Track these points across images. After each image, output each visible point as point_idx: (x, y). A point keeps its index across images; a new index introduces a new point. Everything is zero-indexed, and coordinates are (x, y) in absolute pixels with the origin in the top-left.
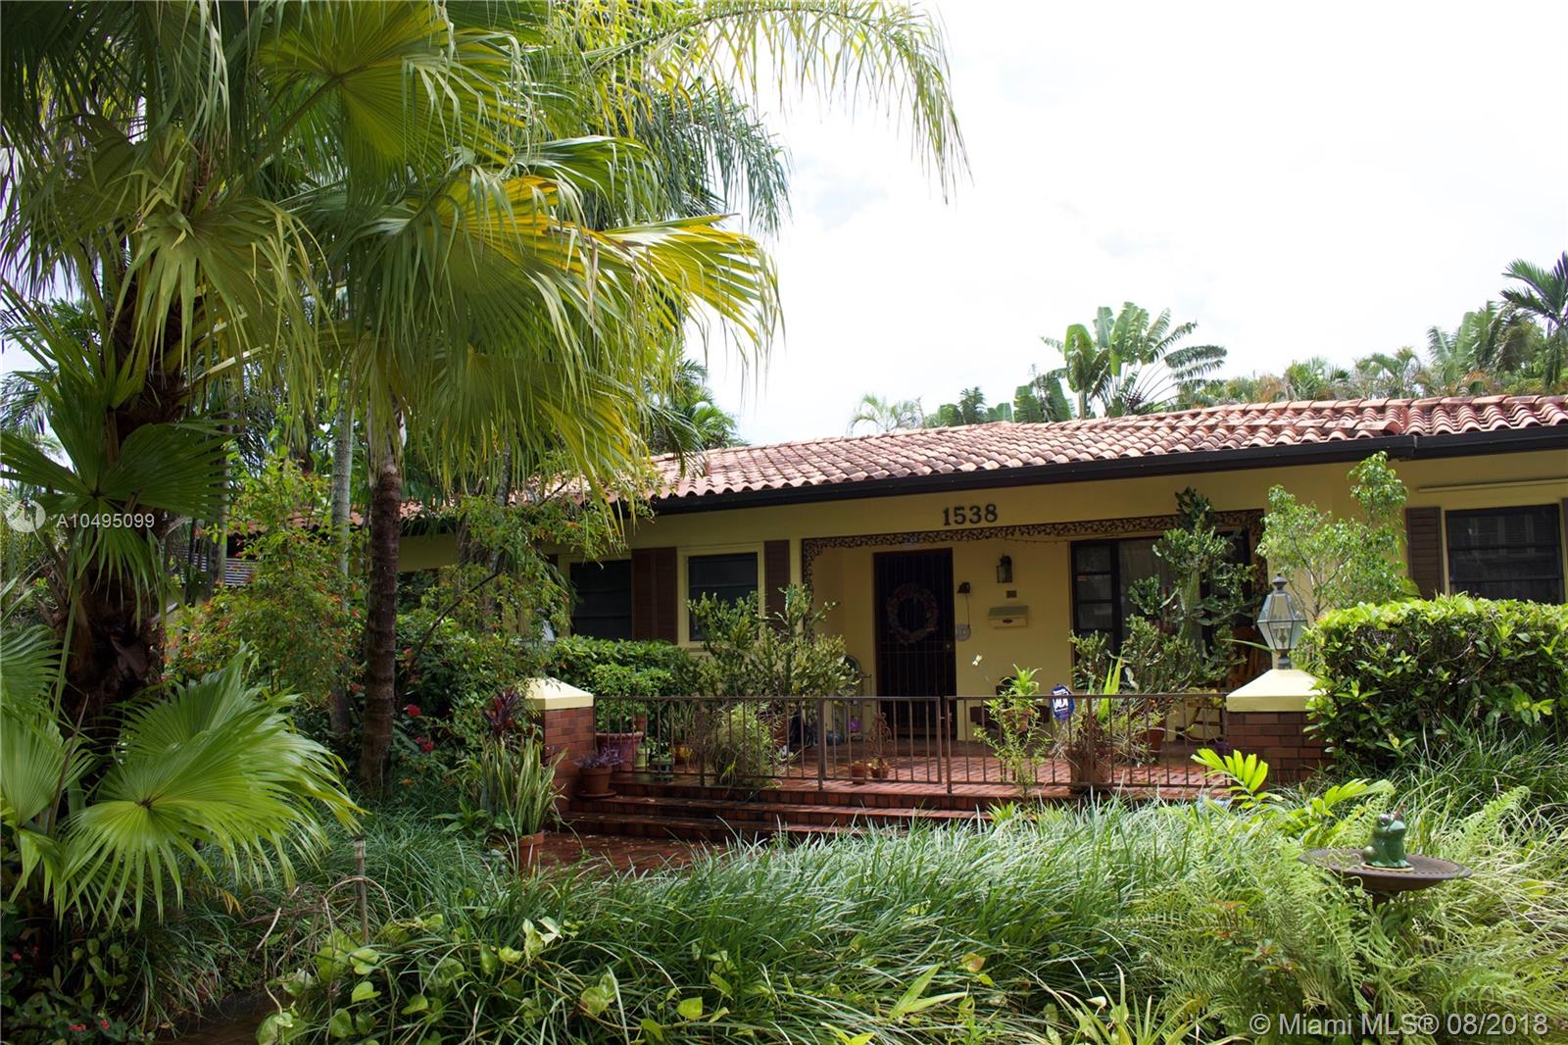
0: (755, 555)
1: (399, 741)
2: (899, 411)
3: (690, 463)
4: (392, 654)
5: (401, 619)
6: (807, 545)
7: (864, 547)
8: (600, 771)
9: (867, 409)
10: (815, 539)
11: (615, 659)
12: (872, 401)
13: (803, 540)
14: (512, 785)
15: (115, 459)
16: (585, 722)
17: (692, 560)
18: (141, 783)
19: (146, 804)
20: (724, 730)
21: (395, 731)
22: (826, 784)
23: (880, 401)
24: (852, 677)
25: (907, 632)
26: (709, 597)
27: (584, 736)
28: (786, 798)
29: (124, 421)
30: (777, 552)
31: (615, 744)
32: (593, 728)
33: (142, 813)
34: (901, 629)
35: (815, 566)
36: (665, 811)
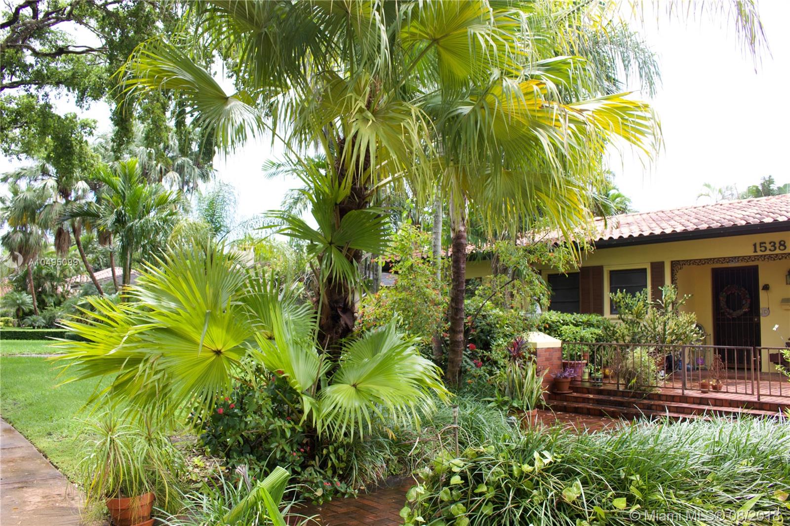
0: (645, 269)
1: (466, 361)
2: (723, 190)
3: (609, 222)
4: (462, 319)
5: (466, 302)
6: (674, 264)
7: (706, 265)
8: (565, 380)
9: (706, 190)
10: (678, 261)
11: (572, 323)
12: (708, 186)
13: (672, 262)
14: (521, 385)
15: (338, 227)
16: (557, 355)
17: (612, 273)
18: (351, 376)
19: (354, 386)
20: (630, 361)
21: (464, 356)
22: (686, 392)
23: (712, 185)
24: (700, 335)
25: (731, 311)
26: (621, 292)
27: (557, 362)
28: (664, 398)
29: (342, 209)
30: (658, 268)
31: (572, 366)
32: (561, 358)
33: (353, 389)
34: (728, 310)
35: (678, 276)
36: (598, 402)
